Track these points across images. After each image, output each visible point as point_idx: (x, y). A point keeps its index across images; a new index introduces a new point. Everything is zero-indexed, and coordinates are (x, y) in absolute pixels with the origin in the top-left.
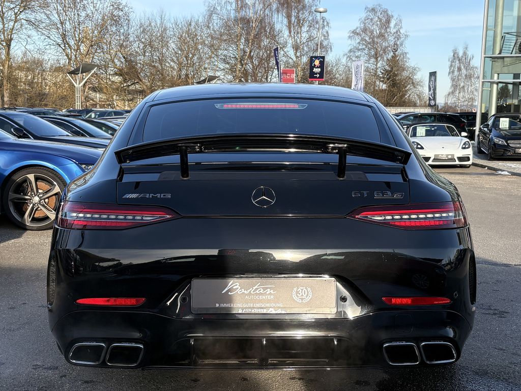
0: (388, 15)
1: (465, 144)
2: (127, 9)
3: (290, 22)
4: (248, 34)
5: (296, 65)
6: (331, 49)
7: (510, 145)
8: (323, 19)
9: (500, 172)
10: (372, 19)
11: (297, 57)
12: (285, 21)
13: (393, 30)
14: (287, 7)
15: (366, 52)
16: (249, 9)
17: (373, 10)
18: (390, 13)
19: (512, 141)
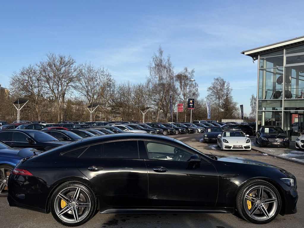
0: (223, 81)
1: (247, 140)
2: (113, 81)
3: (181, 85)
4: (164, 90)
5: (184, 102)
6: (199, 95)
7: (269, 141)
8: (195, 84)
9: (264, 154)
10: (217, 83)
11: (185, 99)
12: (179, 84)
13: (226, 87)
14: (180, 79)
15: (215, 96)
16: (164, 80)
17: (217, 79)
18: (224, 80)
19: (270, 139)
